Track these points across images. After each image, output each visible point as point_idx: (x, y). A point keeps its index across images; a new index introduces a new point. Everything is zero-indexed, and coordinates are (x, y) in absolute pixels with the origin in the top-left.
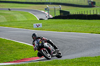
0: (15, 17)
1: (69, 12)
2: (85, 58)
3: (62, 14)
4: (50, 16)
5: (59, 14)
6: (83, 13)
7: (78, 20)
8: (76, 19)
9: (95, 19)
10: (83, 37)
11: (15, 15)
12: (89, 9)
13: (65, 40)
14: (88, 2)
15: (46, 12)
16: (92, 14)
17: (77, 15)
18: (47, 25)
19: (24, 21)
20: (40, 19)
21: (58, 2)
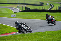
0: (2, 11)
1: (30, 8)
2: (38, 33)
3: (26, 9)
4: (20, 10)
5: (25, 10)
6: (37, 9)
7: (34, 13)
8: (34, 12)
9: (44, 12)
10: (37, 22)
11: (2, 10)
12: (40, 7)
13: (28, 23)
14: (40, 3)
15: (18, 9)
16: (42, 9)
17: (34, 10)
18: (18, 15)
19: (6, 13)
20: (15, 12)
21: (24, 3)
